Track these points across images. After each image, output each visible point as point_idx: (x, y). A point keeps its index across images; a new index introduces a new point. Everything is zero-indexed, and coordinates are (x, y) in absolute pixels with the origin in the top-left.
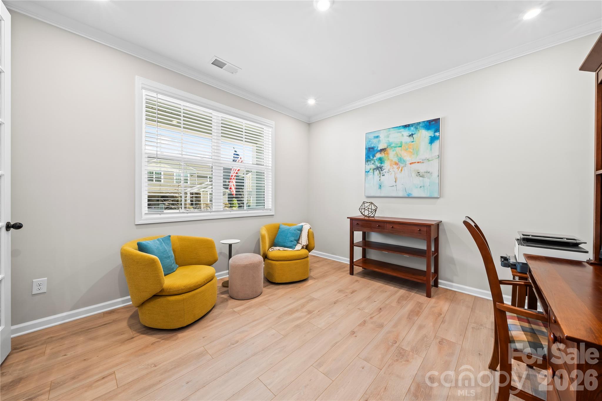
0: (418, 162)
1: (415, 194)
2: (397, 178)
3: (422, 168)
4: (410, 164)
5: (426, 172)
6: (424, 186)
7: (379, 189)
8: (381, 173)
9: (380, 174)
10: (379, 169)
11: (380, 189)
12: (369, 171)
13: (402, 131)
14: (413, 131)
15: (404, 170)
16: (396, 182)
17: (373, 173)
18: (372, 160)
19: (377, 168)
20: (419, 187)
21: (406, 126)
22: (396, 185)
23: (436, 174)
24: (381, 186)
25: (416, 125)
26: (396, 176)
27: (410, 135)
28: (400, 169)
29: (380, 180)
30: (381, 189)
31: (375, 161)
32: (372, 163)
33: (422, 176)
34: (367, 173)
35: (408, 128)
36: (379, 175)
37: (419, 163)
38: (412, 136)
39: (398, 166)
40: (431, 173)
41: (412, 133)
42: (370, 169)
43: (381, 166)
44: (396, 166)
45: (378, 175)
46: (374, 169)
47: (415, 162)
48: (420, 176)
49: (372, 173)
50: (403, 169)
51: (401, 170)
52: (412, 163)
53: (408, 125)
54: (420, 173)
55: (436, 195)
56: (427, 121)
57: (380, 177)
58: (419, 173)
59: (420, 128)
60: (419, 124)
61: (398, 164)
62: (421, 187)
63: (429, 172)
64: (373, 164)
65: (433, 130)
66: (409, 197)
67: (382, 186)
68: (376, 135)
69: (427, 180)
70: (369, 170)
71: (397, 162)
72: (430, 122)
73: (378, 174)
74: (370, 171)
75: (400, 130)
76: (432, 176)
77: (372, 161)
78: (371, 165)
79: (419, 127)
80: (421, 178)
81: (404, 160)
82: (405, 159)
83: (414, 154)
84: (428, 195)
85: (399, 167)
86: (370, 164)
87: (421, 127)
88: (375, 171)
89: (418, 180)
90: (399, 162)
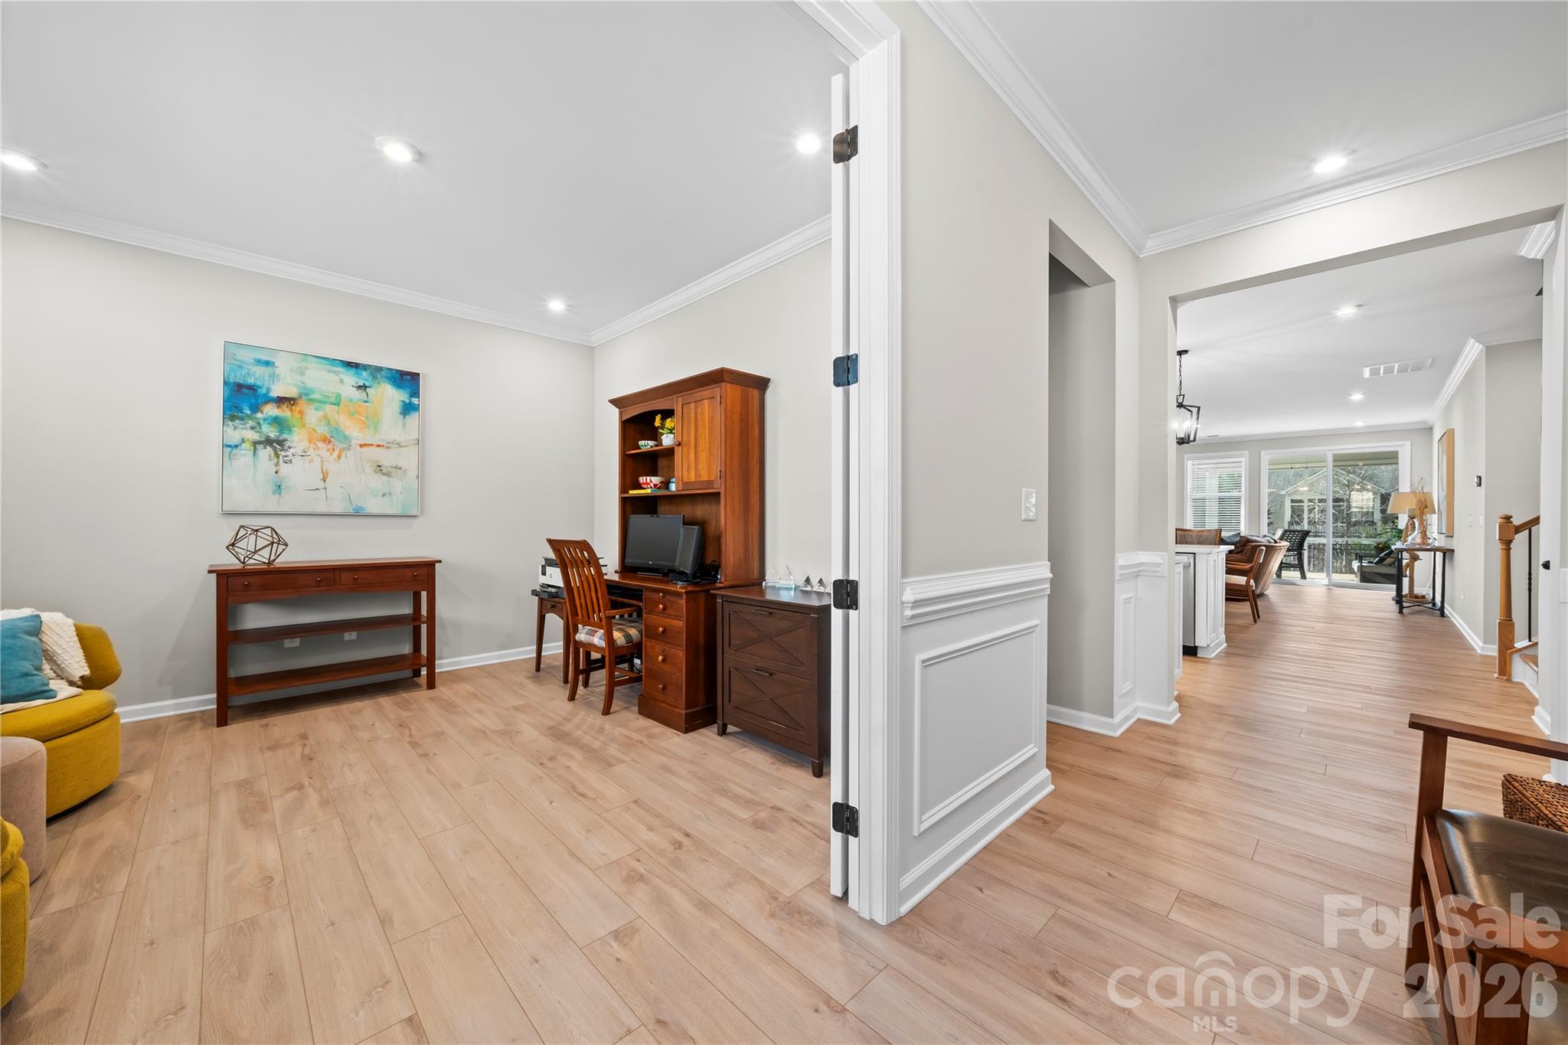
0: (379, 446)
1: (373, 506)
2: (327, 472)
3: (387, 458)
4: (361, 446)
5: (395, 468)
6: (390, 494)
7: (274, 494)
8: (281, 457)
9: (278, 457)
10: (275, 444)
11: (277, 495)
12: (236, 446)
13: (339, 372)
14: (367, 380)
15: (346, 456)
16: (324, 481)
17: (252, 452)
18: (250, 417)
19: (268, 442)
20: (381, 494)
21: (349, 365)
22: (325, 488)
23: (412, 473)
24: (279, 486)
25: (376, 371)
26: (324, 467)
27: (359, 387)
28: (336, 453)
29: (277, 472)
30: (280, 494)
31: (261, 422)
32: (248, 425)
33: (388, 474)
34: (229, 449)
35: (354, 369)
36: (276, 460)
37: (381, 448)
38: (365, 390)
39: (330, 446)
40: (405, 471)
41: (364, 384)
42: (243, 439)
43: (281, 438)
44: (325, 446)
45: (270, 460)
46: (255, 443)
47: (372, 445)
48: (383, 474)
49: (249, 450)
50: (343, 455)
51: (339, 457)
52: (365, 445)
53: (356, 364)
54: (382, 468)
55: (414, 512)
56: (397, 371)
57: (277, 464)
58: (379, 466)
59: (383, 379)
60: (379, 369)
61: (330, 442)
62: (384, 495)
63: (400, 468)
64: (252, 428)
65: (408, 391)
66: (358, 514)
67: (282, 487)
68: (264, 358)
69: (397, 485)
70: (238, 444)
71: (328, 436)
72: (402, 374)
73: (270, 456)
74: (241, 444)
75: (335, 369)
76: (405, 475)
77: (250, 422)
78: (245, 431)
79: (379, 376)
80: (385, 478)
81: (344, 436)
82: (347, 432)
83: (369, 427)
84: (398, 512)
85: (334, 450)
86: (243, 428)
87: (385, 377)
88: (260, 447)
89: (377, 482)
90: (332, 437)
